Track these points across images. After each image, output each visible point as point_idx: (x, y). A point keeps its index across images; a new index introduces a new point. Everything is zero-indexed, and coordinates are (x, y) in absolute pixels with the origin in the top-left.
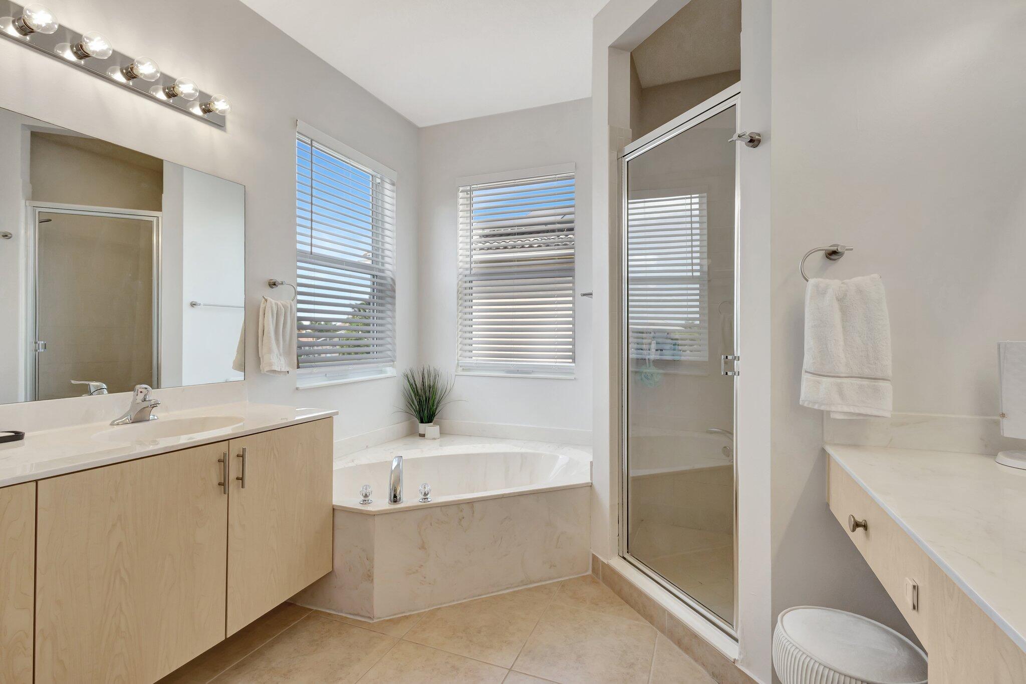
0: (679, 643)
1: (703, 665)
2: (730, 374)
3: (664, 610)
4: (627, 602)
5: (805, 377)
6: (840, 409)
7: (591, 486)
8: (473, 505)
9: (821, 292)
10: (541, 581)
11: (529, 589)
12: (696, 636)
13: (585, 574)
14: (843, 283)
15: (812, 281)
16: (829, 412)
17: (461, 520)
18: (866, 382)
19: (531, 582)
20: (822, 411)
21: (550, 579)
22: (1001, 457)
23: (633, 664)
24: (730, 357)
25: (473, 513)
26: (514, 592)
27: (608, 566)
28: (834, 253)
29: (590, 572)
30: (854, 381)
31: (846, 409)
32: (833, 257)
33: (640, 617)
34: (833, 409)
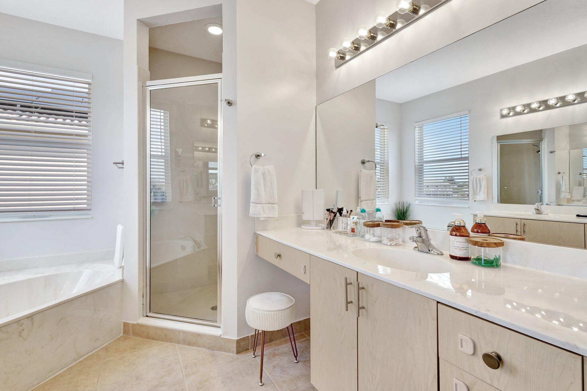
0: (189, 344)
1: (204, 347)
2: (215, 206)
3: (179, 331)
4: (153, 339)
5: (251, 204)
6: (263, 216)
7: (122, 281)
8: (32, 317)
9: (257, 171)
10: (88, 353)
11: (80, 362)
12: (199, 335)
13: (119, 337)
14: (263, 168)
15: (254, 166)
16: (259, 218)
17: (20, 332)
18: (270, 205)
19: (81, 357)
20: (255, 217)
21: (95, 349)
22: (302, 227)
23: (170, 364)
24: (216, 198)
25: (33, 324)
26: (69, 368)
27: (138, 325)
28: (259, 156)
29: (122, 334)
30: (268, 205)
31: (265, 216)
32: (258, 157)
33: (163, 342)
34: (261, 216)
